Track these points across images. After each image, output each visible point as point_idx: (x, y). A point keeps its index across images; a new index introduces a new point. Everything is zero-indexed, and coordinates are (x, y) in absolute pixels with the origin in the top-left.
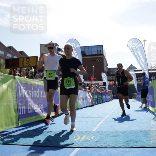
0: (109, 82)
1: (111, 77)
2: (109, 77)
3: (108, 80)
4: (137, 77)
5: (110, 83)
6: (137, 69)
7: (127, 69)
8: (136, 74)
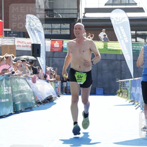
0: (48, 42)
1: (57, 26)
2: (49, 26)
3: (47, 37)
4: (132, 30)
5: (52, 46)
6: (136, 4)
7: (106, 4)
8: (131, 20)
